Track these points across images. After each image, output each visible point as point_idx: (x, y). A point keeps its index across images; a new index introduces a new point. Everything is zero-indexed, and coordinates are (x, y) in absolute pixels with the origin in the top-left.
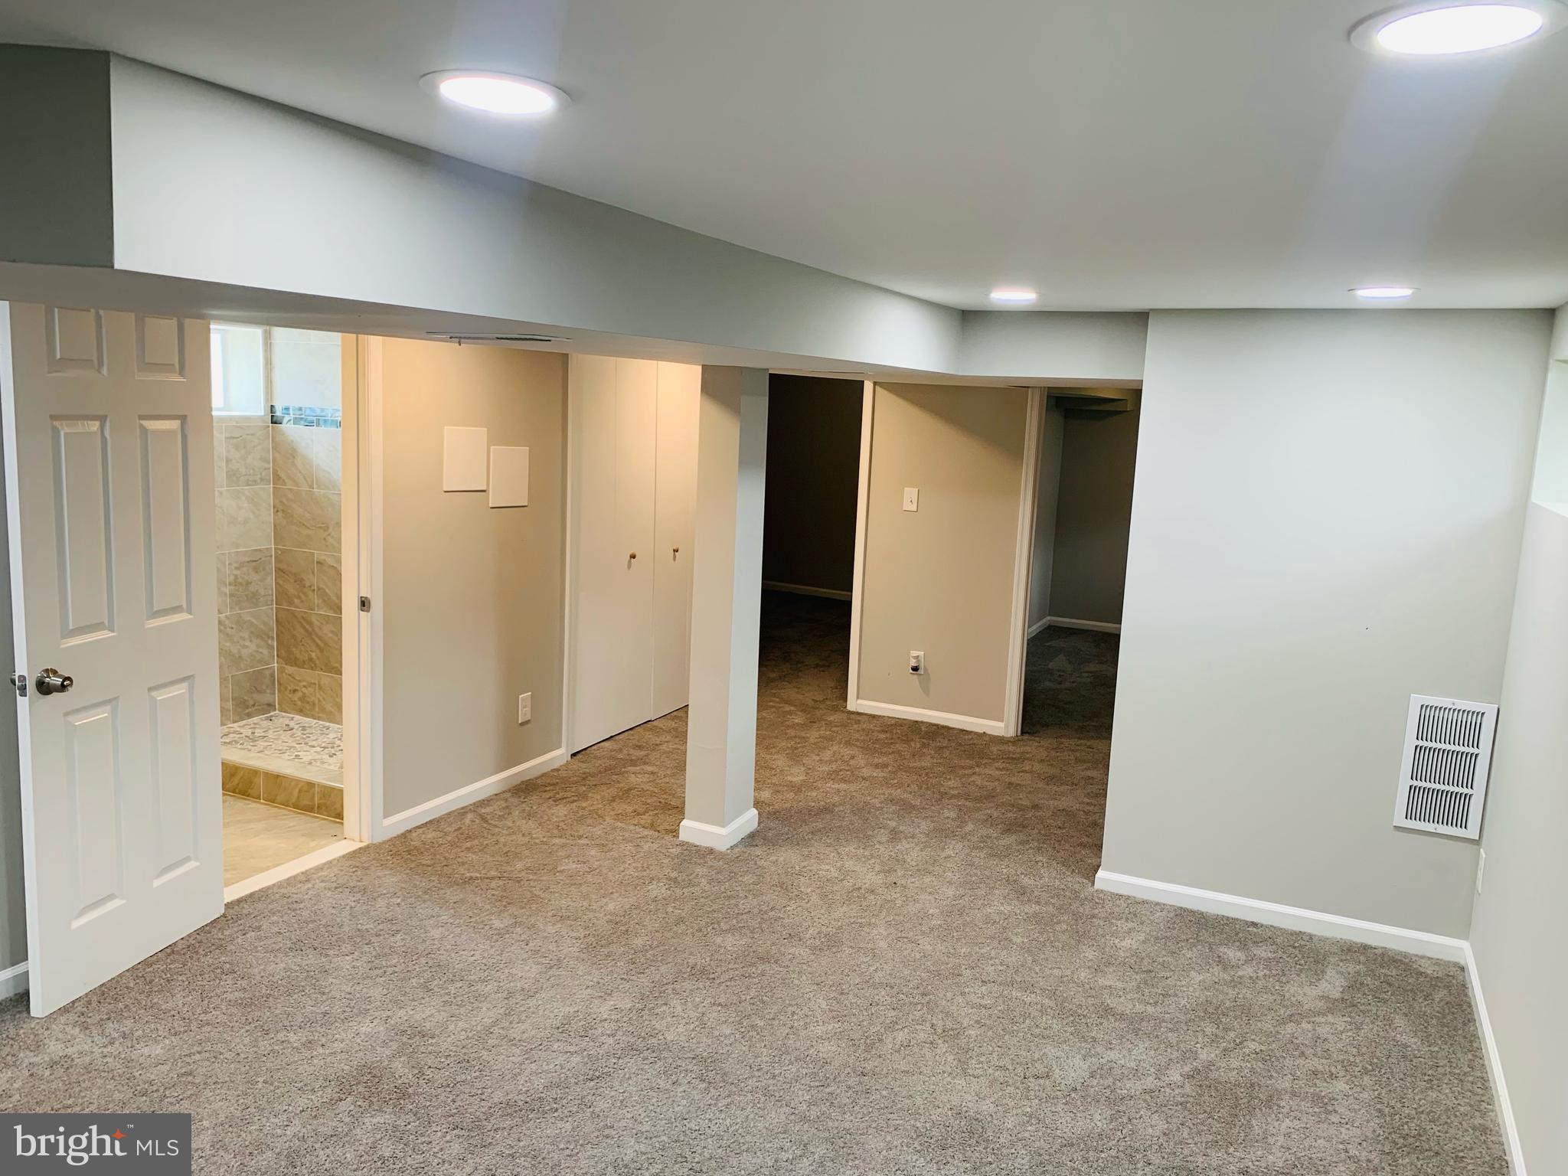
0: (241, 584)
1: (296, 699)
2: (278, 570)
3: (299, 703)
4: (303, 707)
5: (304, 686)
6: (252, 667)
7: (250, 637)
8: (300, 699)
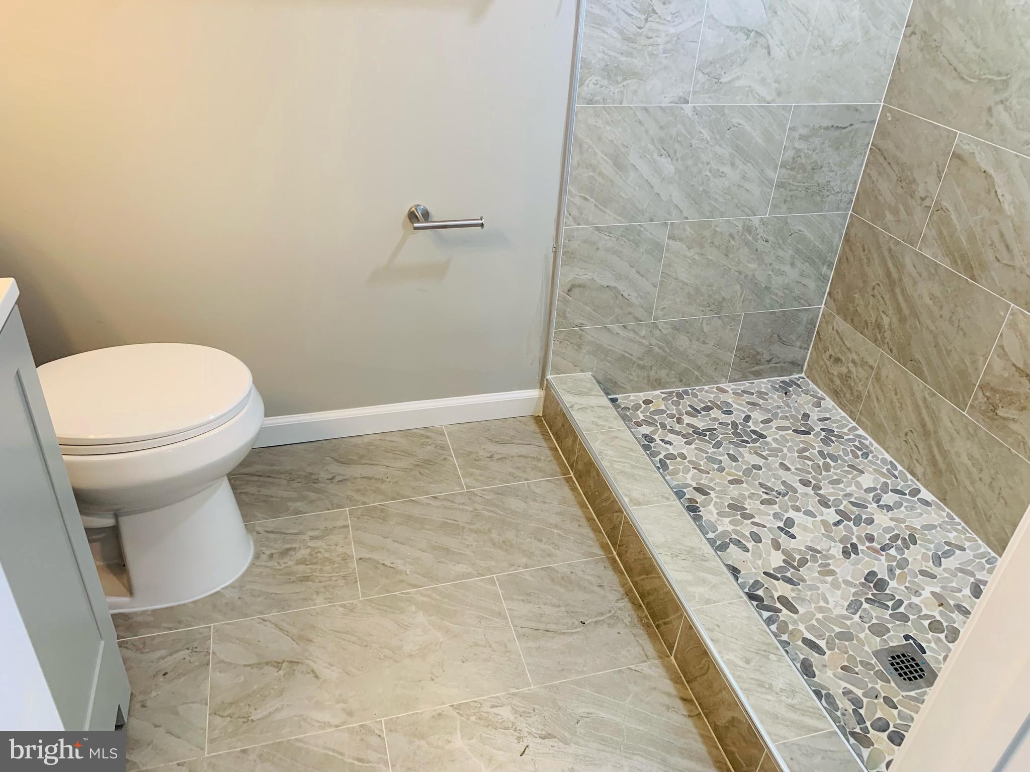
0: (803, 167)
1: (835, 373)
2: (877, 149)
3: (838, 382)
4: (842, 390)
5: (853, 362)
6: (781, 306)
7: (793, 257)
8: (840, 376)
